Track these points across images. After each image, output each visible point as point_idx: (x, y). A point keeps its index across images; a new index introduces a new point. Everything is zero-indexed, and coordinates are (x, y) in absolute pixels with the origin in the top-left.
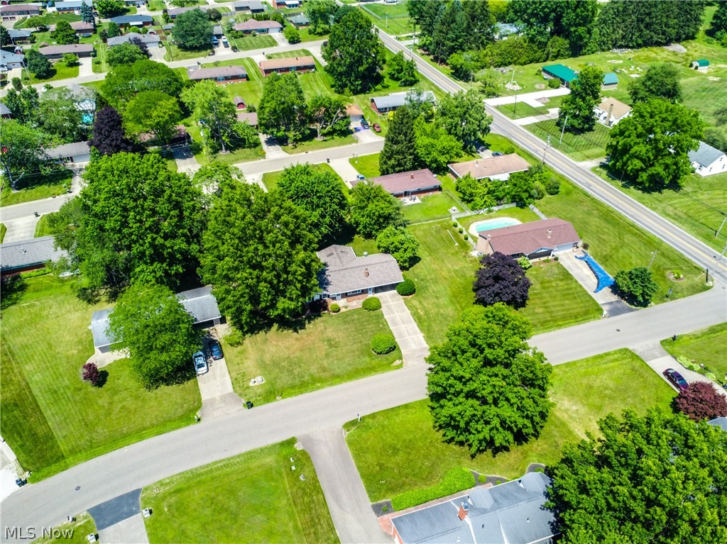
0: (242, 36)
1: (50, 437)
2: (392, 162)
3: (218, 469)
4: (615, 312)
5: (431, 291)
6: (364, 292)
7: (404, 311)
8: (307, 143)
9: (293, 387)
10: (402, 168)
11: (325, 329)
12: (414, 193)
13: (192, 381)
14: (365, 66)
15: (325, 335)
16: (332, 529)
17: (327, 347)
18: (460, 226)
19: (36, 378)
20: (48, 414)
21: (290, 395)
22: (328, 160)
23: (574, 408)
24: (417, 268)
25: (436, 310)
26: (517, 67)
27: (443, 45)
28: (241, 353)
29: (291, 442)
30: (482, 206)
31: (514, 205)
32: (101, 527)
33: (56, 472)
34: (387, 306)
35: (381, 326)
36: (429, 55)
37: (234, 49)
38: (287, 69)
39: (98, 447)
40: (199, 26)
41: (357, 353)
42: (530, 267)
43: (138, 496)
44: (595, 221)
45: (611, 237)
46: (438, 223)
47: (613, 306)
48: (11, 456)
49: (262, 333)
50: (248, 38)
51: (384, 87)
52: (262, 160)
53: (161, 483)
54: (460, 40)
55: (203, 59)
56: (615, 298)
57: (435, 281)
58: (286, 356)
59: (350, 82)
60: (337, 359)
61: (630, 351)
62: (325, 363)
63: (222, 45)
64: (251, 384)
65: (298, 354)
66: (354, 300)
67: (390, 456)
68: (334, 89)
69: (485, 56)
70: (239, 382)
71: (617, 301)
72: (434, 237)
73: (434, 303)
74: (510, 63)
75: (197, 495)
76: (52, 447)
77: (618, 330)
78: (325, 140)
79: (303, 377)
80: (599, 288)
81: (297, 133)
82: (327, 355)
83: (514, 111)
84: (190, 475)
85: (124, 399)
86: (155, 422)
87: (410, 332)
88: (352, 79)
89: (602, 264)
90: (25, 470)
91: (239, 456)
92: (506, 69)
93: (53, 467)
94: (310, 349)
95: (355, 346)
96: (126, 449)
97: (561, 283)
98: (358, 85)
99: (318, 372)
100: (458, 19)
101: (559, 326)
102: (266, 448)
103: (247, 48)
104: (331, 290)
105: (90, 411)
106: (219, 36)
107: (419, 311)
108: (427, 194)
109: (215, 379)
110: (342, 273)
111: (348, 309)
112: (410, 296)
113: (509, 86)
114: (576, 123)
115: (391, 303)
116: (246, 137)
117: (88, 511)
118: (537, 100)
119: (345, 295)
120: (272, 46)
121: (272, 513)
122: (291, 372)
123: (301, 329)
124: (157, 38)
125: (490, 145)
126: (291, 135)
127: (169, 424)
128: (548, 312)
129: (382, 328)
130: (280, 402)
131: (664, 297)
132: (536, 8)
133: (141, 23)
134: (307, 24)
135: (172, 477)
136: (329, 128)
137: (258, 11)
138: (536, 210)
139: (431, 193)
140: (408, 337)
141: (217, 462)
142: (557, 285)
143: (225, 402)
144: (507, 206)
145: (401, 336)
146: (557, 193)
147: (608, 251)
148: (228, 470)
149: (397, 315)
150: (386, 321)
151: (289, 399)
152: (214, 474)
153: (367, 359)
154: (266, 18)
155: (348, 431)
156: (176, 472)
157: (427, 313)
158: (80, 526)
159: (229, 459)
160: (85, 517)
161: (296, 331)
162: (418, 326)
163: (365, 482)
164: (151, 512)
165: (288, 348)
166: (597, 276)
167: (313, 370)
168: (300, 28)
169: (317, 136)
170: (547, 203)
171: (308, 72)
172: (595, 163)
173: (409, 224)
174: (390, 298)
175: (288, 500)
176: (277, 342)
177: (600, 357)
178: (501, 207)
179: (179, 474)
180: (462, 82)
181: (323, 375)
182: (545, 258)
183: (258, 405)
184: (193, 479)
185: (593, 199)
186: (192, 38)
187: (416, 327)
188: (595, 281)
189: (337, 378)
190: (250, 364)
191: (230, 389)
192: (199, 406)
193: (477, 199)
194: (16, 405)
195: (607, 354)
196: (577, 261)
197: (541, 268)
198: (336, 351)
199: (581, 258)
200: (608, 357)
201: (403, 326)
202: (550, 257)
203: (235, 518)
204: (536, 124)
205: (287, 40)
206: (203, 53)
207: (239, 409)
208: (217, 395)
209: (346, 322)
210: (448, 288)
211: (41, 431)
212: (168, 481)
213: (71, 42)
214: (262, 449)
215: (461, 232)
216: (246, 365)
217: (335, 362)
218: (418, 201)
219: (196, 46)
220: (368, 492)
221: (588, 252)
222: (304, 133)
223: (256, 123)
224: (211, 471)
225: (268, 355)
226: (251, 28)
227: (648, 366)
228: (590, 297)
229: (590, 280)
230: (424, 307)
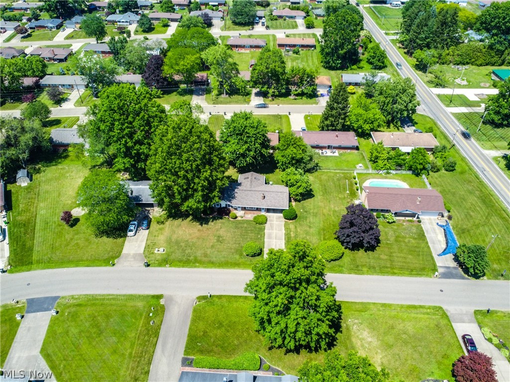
0: (276, 19)
1: (31, 249)
2: (328, 122)
3: (108, 299)
4: (448, 275)
5: (308, 221)
6: (258, 209)
7: (280, 230)
8: (283, 99)
9: (180, 261)
10: (334, 128)
11: (221, 228)
12: (335, 148)
13: (123, 239)
14: (345, 50)
15: (218, 233)
16: (149, 363)
17: (215, 241)
18: (357, 179)
19: (42, 212)
20: (37, 235)
21: (175, 266)
22: (289, 113)
23: (370, 340)
24: (308, 203)
25: (305, 235)
26: (474, 67)
27: (415, 42)
28: (160, 229)
29: (159, 297)
30: (382, 168)
31: (410, 173)
32: (28, 312)
33: (23, 271)
34: (271, 224)
35: (259, 236)
36: (404, 48)
37: (267, 27)
38: (294, 46)
39: (52, 263)
40: (247, 10)
41: (233, 251)
42: (394, 222)
43: (56, 300)
44: (473, 200)
45: (479, 216)
46: (343, 173)
47: (449, 270)
49: (180, 220)
50: (281, 21)
51: (359, 68)
52: (246, 105)
53: (73, 297)
54: (428, 40)
55: (244, 32)
56: (453, 264)
57: (315, 215)
58: (186, 240)
59: (333, 61)
60: (218, 251)
61: (443, 310)
62: (209, 251)
63: (260, 24)
64: (156, 252)
65: (194, 240)
66: (250, 213)
67: (214, 328)
68: (322, 64)
69: (448, 54)
70: (149, 248)
71: (454, 268)
72: (334, 183)
73: (305, 230)
74: (468, 63)
75: (88, 311)
76: (29, 255)
77: (442, 291)
78: (296, 99)
79: (190, 257)
80: (445, 252)
81: (276, 90)
82: (212, 246)
83: (450, 101)
84: (91, 298)
85: (80, 239)
86: (89, 258)
87: (278, 246)
88: (335, 58)
89: (457, 235)
90: (9, 264)
91: (124, 296)
92: (463, 68)
93: (24, 268)
94: (204, 239)
95: (234, 245)
96: (65, 270)
97: (413, 241)
98: (338, 63)
99: (201, 256)
100: (430, 23)
101: (394, 274)
102: (142, 296)
103: (276, 28)
104: (234, 203)
105: (58, 240)
106: (260, 18)
107: (292, 233)
108: (346, 151)
109: (136, 242)
110: (246, 192)
111: (242, 219)
112: (291, 221)
113: (458, 81)
114: (496, 118)
115: (275, 222)
116: (240, 88)
117: (27, 299)
118: (476, 95)
119: (244, 209)
120: (293, 28)
121: (122, 339)
122: (184, 251)
123: (205, 224)
124: (221, 14)
125: (417, 123)
126: (271, 91)
127: (97, 262)
128: (390, 260)
129: (259, 238)
130: (168, 269)
131: (499, 275)
132: (499, 22)
133: (217, 4)
134: (323, 16)
135: (81, 295)
136: (299, 91)
137: (295, 3)
138: (426, 180)
139: (349, 151)
141: (110, 295)
142: (409, 242)
143: (134, 258)
144: (404, 172)
145: (270, 247)
146: (452, 171)
147: (470, 225)
148: (113, 302)
149: (274, 232)
150: (264, 234)
151: (173, 269)
152: (104, 302)
153: (237, 257)
154: (298, 9)
155: (199, 302)
156: (84, 293)
157: (296, 236)
158: (18, 307)
159: (117, 295)
160: (23, 303)
161: (201, 224)
162: (285, 244)
163: (188, 340)
164: (57, 312)
165: (190, 235)
166: (447, 243)
167: (199, 254)
168: (319, 18)
169: (291, 95)
170: (440, 176)
171: (309, 50)
172: (499, 153)
173: (320, 169)
174: (276, 218)
175: (136, 334)
176: (186, 228)
177: (414, 307)
178: (399, 172)
179: (85, 295)
180: (420, 73)
181: (204, 259)
182: (410, 218)
183: (152, 267)
184: (92, 301)
185: (481, 182)
186: (240, 17)
187: (284, 244)
188: (444, 246)
189: (212, 264)
190: (162, 238)
191: (142, 251)
192: (118, 257)
193: (380, 162)
194: (24, 225)
195: (421, 307)
196: (437, 227)
197: (403, 225)
198: (220, 245)
199: (441, 226)
200: (421, 309)
201: (275, 240)
202: (415, 219)
203: (100, 334)
204: (464, 114)
205: (305, 26)
206: (247, 28)
207: (140, 265)
208: (132, 252)
209: (236, 227)
210: (322, 223)
211: (28, 244)
212: (77, 297)
213: (169, 11)
214: (139, 296)
215: (356, 184)
216: (159, 238)
217: (216, 252)
218: (337, 154)
219: (242, 23)
220: (186, 348)
221: (450, 222)
222: (281, 91)
223: (249, 79)
224: (104, 299)
225: (175, 236)
226: (284, 14)
227: (452, 326)
228: (432, 258)
229: (440, 245)
230: (296, 231)
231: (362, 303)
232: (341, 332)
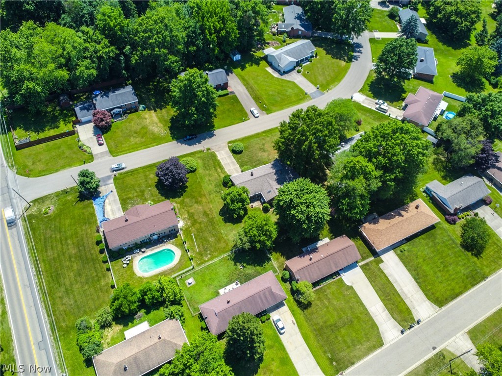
5: (213, 185)
15: (267, 153)
21: (274, 129)
23: (154, 128)
25: (210, 172)
29: (268, 114)
32: (318, 91)
35: (240, 161)
41: (250, 147)
47: (106, 183)
48: (362, 104)
56: (102, 188)
57: (210, 192)
60: (258, 143)
61: (113, 155)
62: (264, 142)
71: (101, 186)
72: (208, 242)
82: (264, 145)
87: (225, 159)
97: (131, 195)
107: (220, 171)
117: (325, 94)
140: (226, 156)
145: (229, 157)
149: (232, 167)
157: (216, 170)
187: (221, 162)
189: (257, 135)
195: (126, 153)
201: (229, 162)
209: (259, 160)
220: (237, 98)
227: (109, 148)
228: (117, 188)
229: (109, 201)
230: (218, 174)
231: (161, 144)
232: (169, 127)
